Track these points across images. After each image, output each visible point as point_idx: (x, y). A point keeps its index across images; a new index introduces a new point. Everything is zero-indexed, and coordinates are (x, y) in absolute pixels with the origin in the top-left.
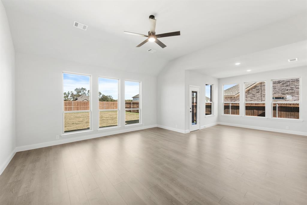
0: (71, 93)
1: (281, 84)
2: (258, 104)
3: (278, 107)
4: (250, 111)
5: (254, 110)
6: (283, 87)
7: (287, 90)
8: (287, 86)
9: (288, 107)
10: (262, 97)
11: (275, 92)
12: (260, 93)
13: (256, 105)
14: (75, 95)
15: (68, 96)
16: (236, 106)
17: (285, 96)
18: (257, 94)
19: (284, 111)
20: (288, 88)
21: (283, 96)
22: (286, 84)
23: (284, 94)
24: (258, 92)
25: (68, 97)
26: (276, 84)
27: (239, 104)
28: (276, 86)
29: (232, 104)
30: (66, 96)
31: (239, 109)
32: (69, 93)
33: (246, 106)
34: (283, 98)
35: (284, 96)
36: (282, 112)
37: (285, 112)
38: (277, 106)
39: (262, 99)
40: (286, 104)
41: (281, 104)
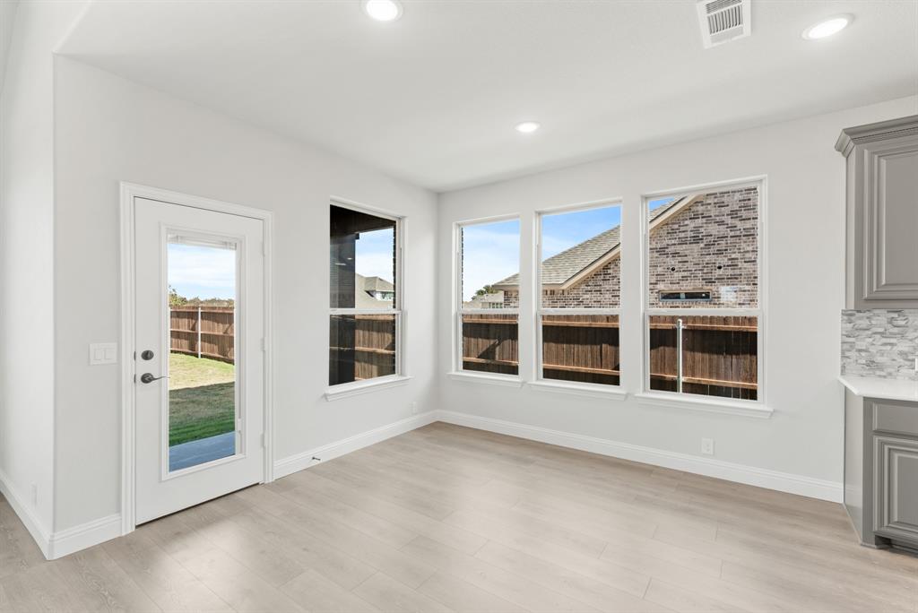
1: (702, 245)
3: (683, 330)
4: (589, 347)
5: (604, 346)
6: (708, 258)
7: (720, 268)
8: (720, 252)
9: (719, 332)
11: (685, 274)
17: (714, 288)
20: (723, 260)
21: (707, 288)
22: (717, 247)
23: (710, 282)
26: (687, 246)
28: (687, 252)
34: (707, 296)
35: (709, 287)
36: (696, 353)
37: (707, 356)
38: (682, 327)
40: (712, 319)
41: (694, 319)
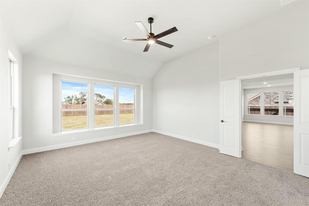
0: (75, 97)
2: (271, 107)
5: (268, 112)
6: (288, 94)
7: (291, 96)
9: (290, 109)
10: (271, 102)
12: (269, 99)
13: (270, 108)
14: (79, 99)
15: (72, 99)
16: (254, 109)
18: (267, 99)
19: (290, 112)
21: (287, 101)
23: (288, 99)
24: (268, 98)
25: (72, 101)
27: (260, 107)
29: (251, 107)
30: (70, 99)
31: (260, 111)
32: (73, 97)
33: (265, 109)
34: (287, 103)
36: (288, 112)
38: (285, 108)
39: (271, 103)
41: (288, 107)
